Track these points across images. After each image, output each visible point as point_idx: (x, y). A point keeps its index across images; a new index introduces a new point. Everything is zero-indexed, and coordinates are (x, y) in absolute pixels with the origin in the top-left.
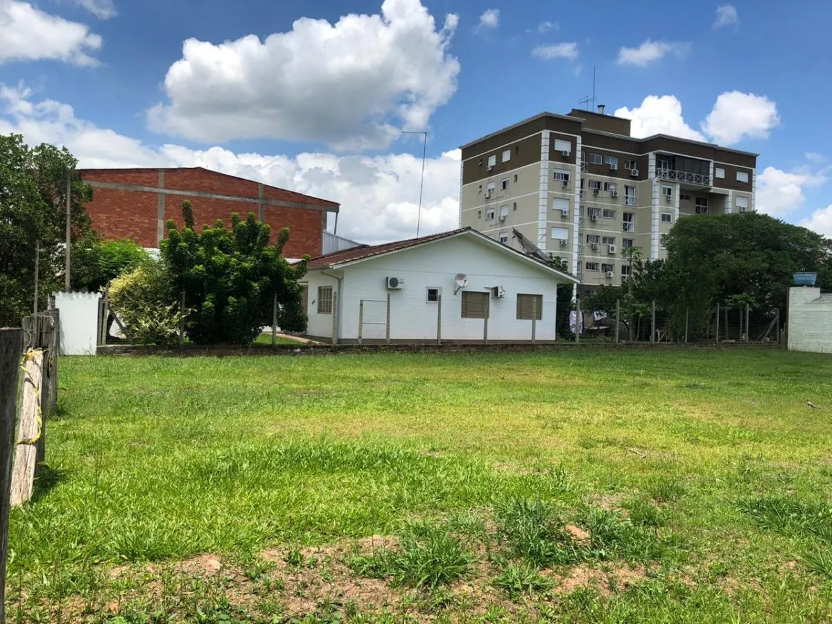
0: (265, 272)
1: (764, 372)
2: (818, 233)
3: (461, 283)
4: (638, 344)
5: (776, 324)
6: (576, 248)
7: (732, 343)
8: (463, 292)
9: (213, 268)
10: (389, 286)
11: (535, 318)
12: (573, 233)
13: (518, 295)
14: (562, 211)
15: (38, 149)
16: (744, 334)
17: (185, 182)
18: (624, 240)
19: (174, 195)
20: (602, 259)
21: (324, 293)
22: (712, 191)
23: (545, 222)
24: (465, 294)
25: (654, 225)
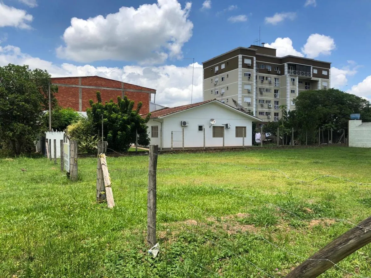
0: (133, 120)
1: (343, 156)
2: (359, 97)
3: (212, 123)
4: (287, 146)
5: (344, 136)
6: (254, 106)
7: (326, 145)
8: (213, 127)
9: (111, 119)
10: (183, 125)
11: (244, 136)
12: (253, 99)
13: (236, 127)
14: (248, 90)
15: (34, 71)
16: (330, 141)
17: (90, 82)
18: (275, 102)
19: (86, 88)
20: (266, 110)
21: (155, 129)
22: (312, 79)
23: (241, 95)
24: (214, 127)
25: (288, 95)
